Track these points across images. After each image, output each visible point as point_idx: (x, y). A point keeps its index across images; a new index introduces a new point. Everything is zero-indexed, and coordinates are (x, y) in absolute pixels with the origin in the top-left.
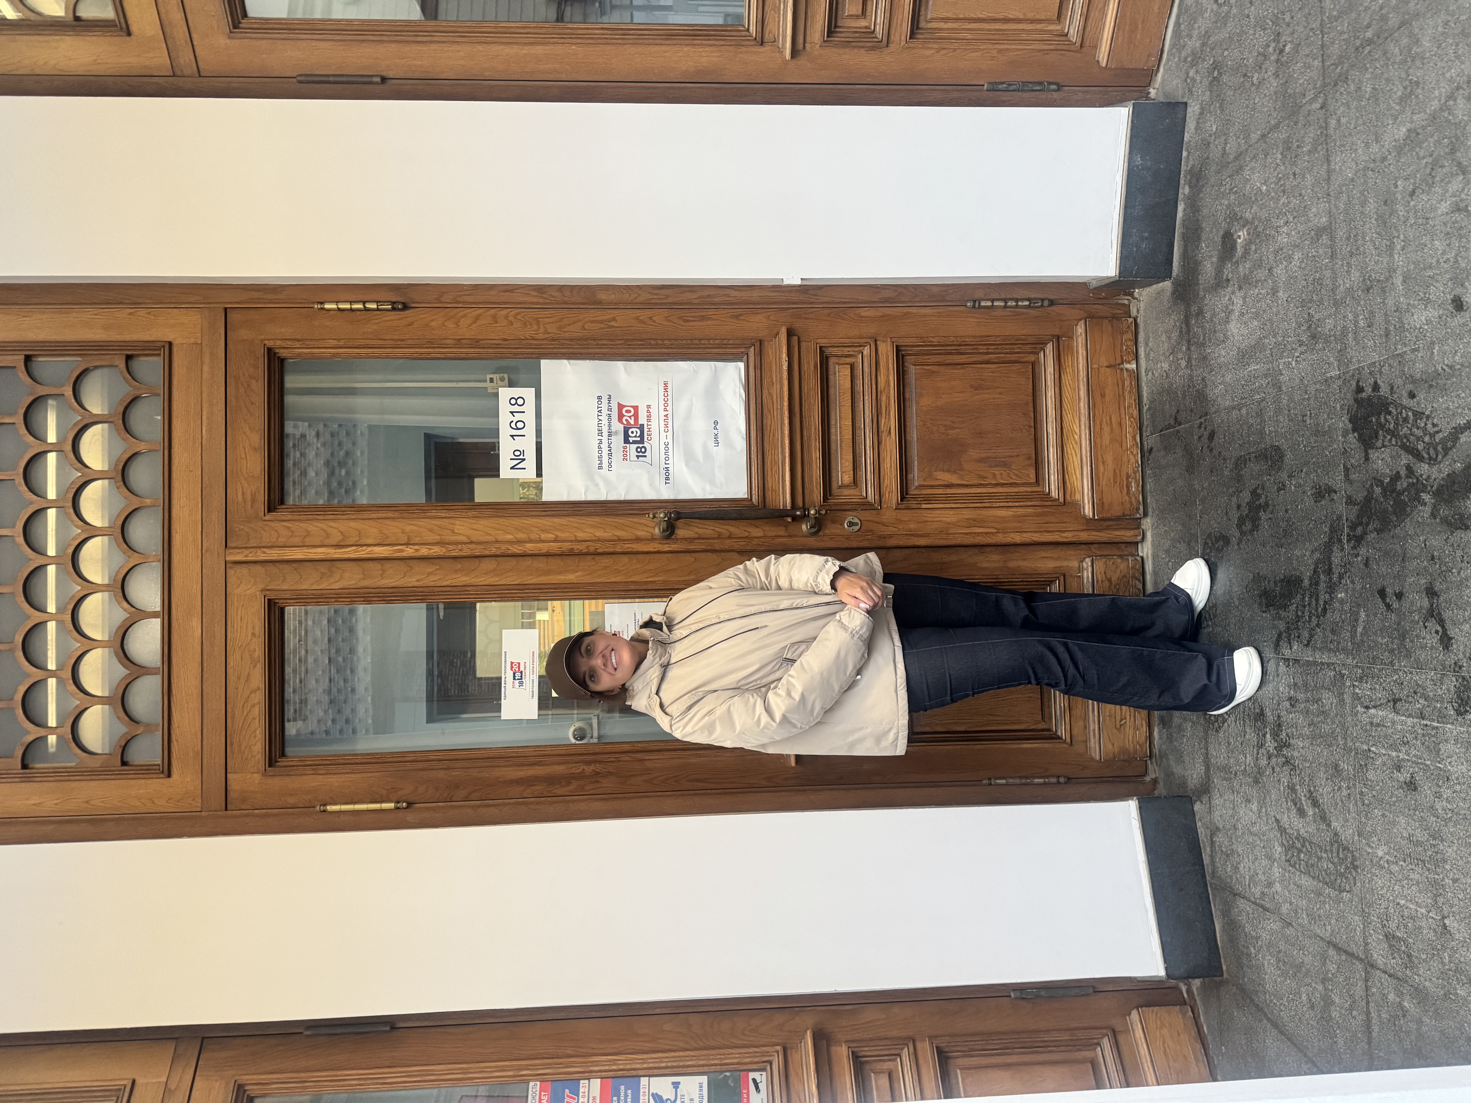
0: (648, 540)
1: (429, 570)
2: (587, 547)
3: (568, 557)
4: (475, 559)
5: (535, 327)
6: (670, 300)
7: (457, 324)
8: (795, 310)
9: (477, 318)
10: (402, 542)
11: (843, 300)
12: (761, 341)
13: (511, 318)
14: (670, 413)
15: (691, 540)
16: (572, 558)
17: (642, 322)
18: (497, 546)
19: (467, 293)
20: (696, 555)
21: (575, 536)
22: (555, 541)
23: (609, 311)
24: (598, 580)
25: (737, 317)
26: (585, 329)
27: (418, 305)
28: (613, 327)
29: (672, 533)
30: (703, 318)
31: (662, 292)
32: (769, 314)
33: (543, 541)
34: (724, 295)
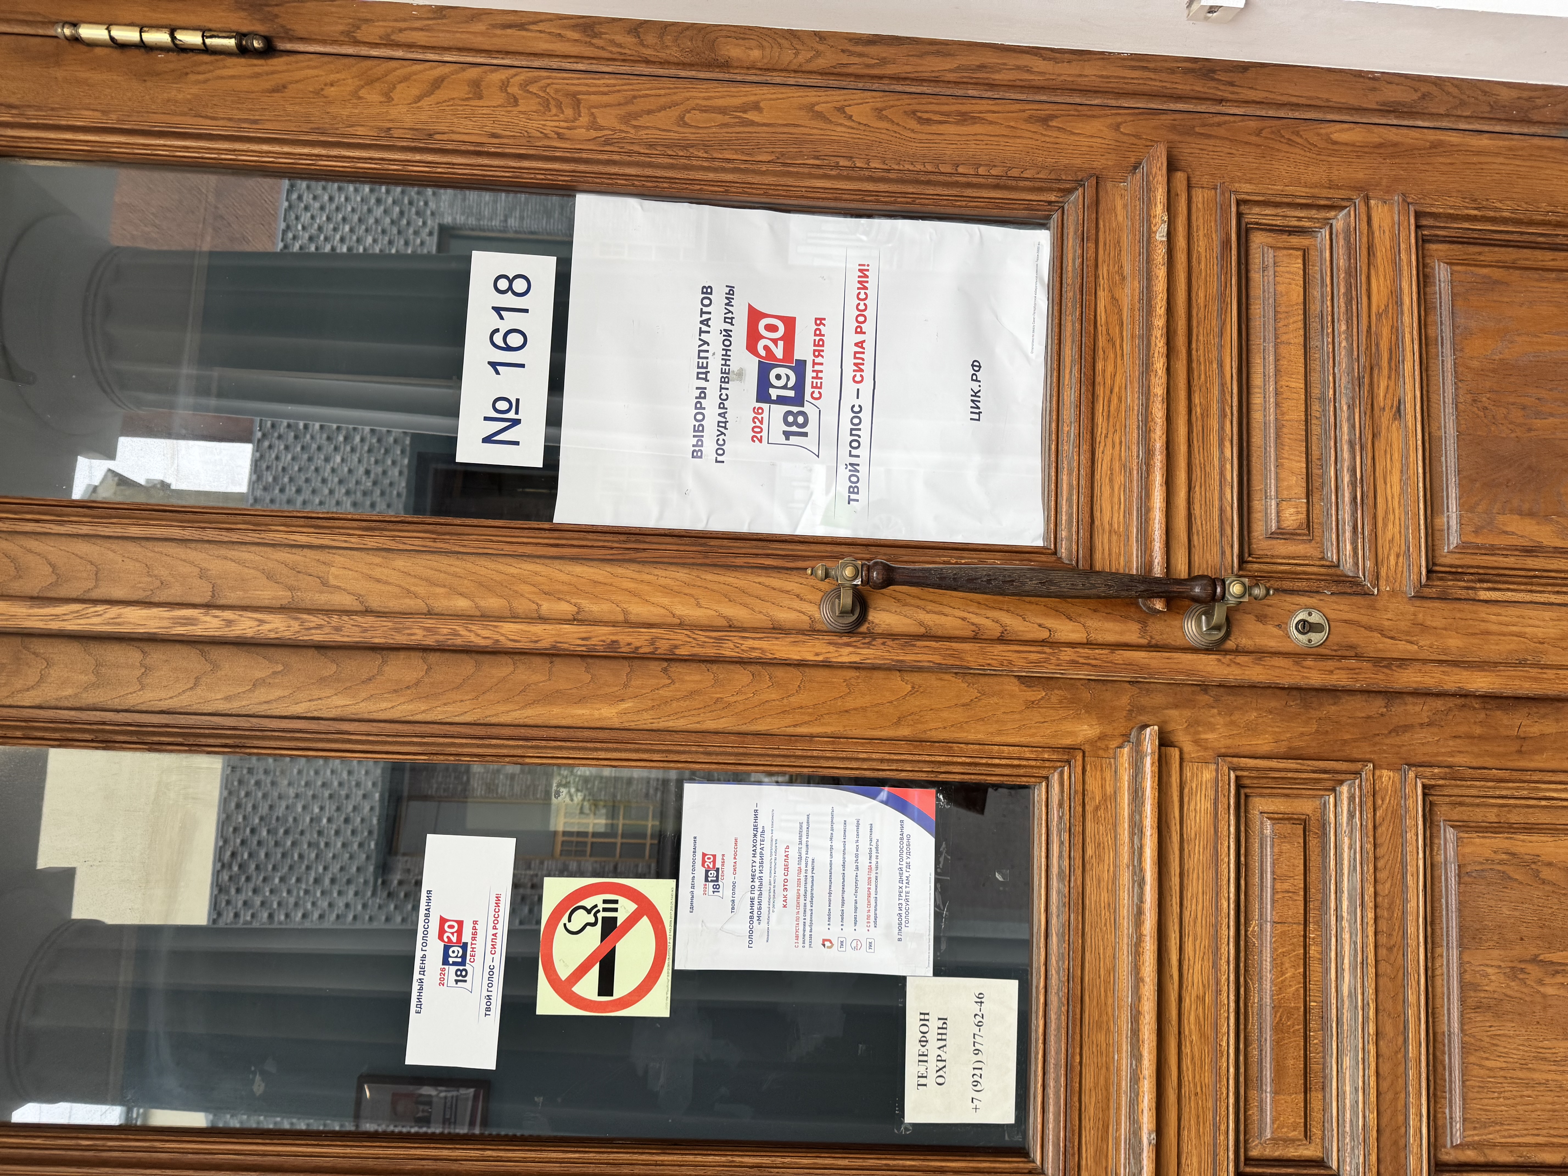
0: (801, 632)
1: (258, 674)
2: (652, 642)
3: (603, 662)
4: (372, 654)
5: (569, 112)
6: (890, 70)
7: (388, 98)
8: (1178, 116)
9: (437, 84)
10: (197, 600)
11: (1294, 100)
12: (1097, 177)
13: (514, 90)
14: (869, 338)
15: (910, 639)
16: (613, 664)
17: (820, 116)
18: (429, 623)
19: (418, 24)
20: (917, 678)
21: (625, 612)
22: (575, 620)
23: (747, 88)
24: (671, 724)
25: (1045, 121)
26: (686, 124)
27: (301, 47)
28: (752, 123)
29: (863, 618)
30: (965, 118)
31: (872, 50)
32: (1119, 119)
33: (543, 619)
34: (1018, 68)
